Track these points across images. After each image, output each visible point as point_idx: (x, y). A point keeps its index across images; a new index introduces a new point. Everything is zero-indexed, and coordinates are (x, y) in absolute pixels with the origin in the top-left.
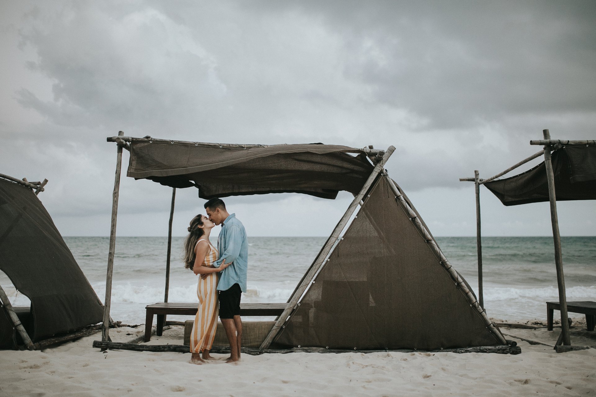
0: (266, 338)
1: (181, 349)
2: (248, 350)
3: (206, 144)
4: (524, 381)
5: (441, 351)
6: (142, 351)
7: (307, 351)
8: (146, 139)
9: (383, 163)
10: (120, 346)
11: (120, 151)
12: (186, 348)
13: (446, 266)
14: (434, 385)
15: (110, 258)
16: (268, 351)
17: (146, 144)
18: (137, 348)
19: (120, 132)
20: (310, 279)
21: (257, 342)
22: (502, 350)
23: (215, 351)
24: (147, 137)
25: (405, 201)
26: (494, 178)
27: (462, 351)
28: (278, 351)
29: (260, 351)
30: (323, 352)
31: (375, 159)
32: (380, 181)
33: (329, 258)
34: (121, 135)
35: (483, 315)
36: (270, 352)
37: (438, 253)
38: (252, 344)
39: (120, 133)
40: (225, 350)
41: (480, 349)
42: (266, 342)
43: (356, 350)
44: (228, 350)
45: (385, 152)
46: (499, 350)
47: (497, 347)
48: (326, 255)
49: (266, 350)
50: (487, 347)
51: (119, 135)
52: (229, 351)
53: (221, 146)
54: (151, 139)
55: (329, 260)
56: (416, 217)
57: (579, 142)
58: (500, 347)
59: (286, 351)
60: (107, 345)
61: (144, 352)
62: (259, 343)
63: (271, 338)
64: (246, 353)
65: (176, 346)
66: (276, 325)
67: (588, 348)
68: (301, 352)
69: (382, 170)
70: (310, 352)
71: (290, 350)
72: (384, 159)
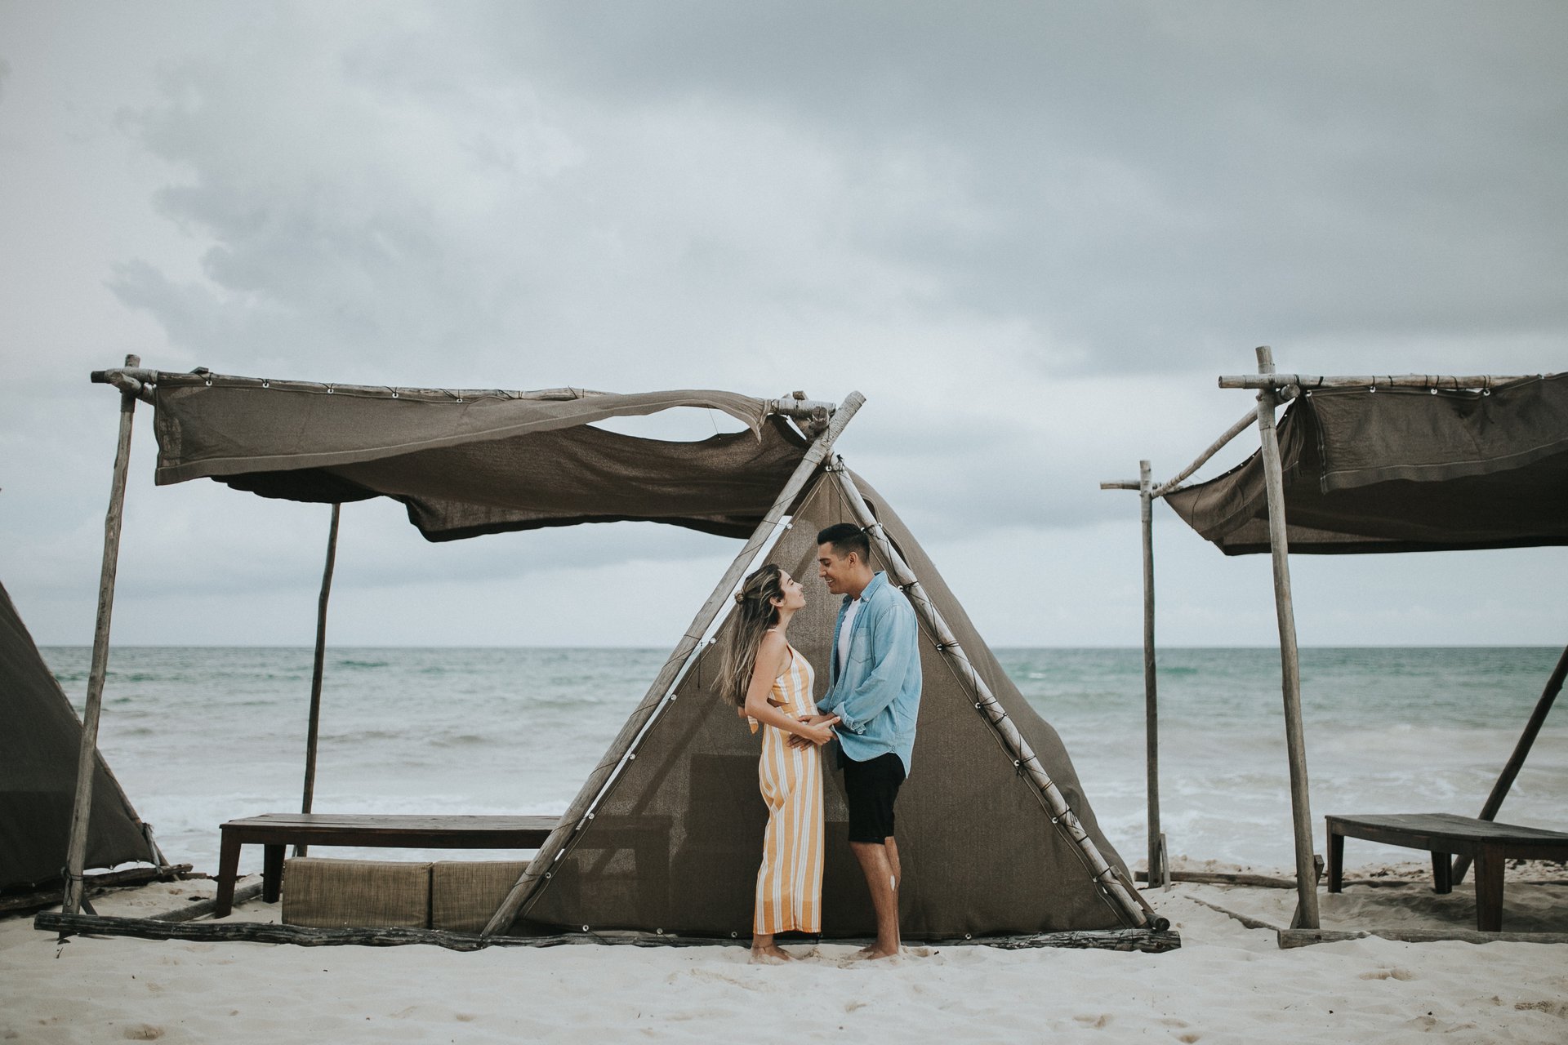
0: (500, 906)
1: (271, 933)
2: (446, 936)
3: (357, 388)
4: (1098, 1020)
5: (966, 942)
6: (165, 938)
7: (603, 941)
8: (196, 377)
9: (831, 437)
10: (108, 925)
11: (128, 406)
12: (282, 930)
13: (990, 714)
14: (841, 1028)
15: (92, 690)
16: (502, 941)
17: (196, 390)
18: (150, 930)
19: (129, 357)
20: (624, 748)
21: (479, 915)
22: (1129, 940)
23: (359, 938)
24: (200, 372)
25: (886, 538)
26: (1177, 482)
27: (1022, 944)
28: (527, 941)
29: (479, 940)
30: (647, 944)
31: (810, 427)
32: (821, 486)
33: (675, 693)
34: (131, 365)
35: (1085, 847)
36: (505, 944)
37: (969, 679)
38: (464, 922)
39: (130, 359)
40: (385, 938)
41: (1071, 939)
42: (499, 916)
43: (737, 938)
44: (395, 936)
45: (837, 408)
46: (1121, 940)
47: (1117, 934)
48: (668, 684)
49: (495, 938)
50: (1090, 933)
51: (126, 365)
52: (395, 939)
53: (395, 393)
54: (208, 375)
55: (674, 698)
56: (913, 584)
57: (1349, 382)
58: (1126, 932)
59: (548, 940)
60: (72, 922)
61: (171, 941)
62: (482, 920)
63: (513, 905)
64: (441, 945)
65: (256, 926)
66: (528, 871)
67: (1361, 936)
68: (588, 943)
69: (826, 457)
70: (610, 944)
71: (559, 939)
72: (831, 426)
